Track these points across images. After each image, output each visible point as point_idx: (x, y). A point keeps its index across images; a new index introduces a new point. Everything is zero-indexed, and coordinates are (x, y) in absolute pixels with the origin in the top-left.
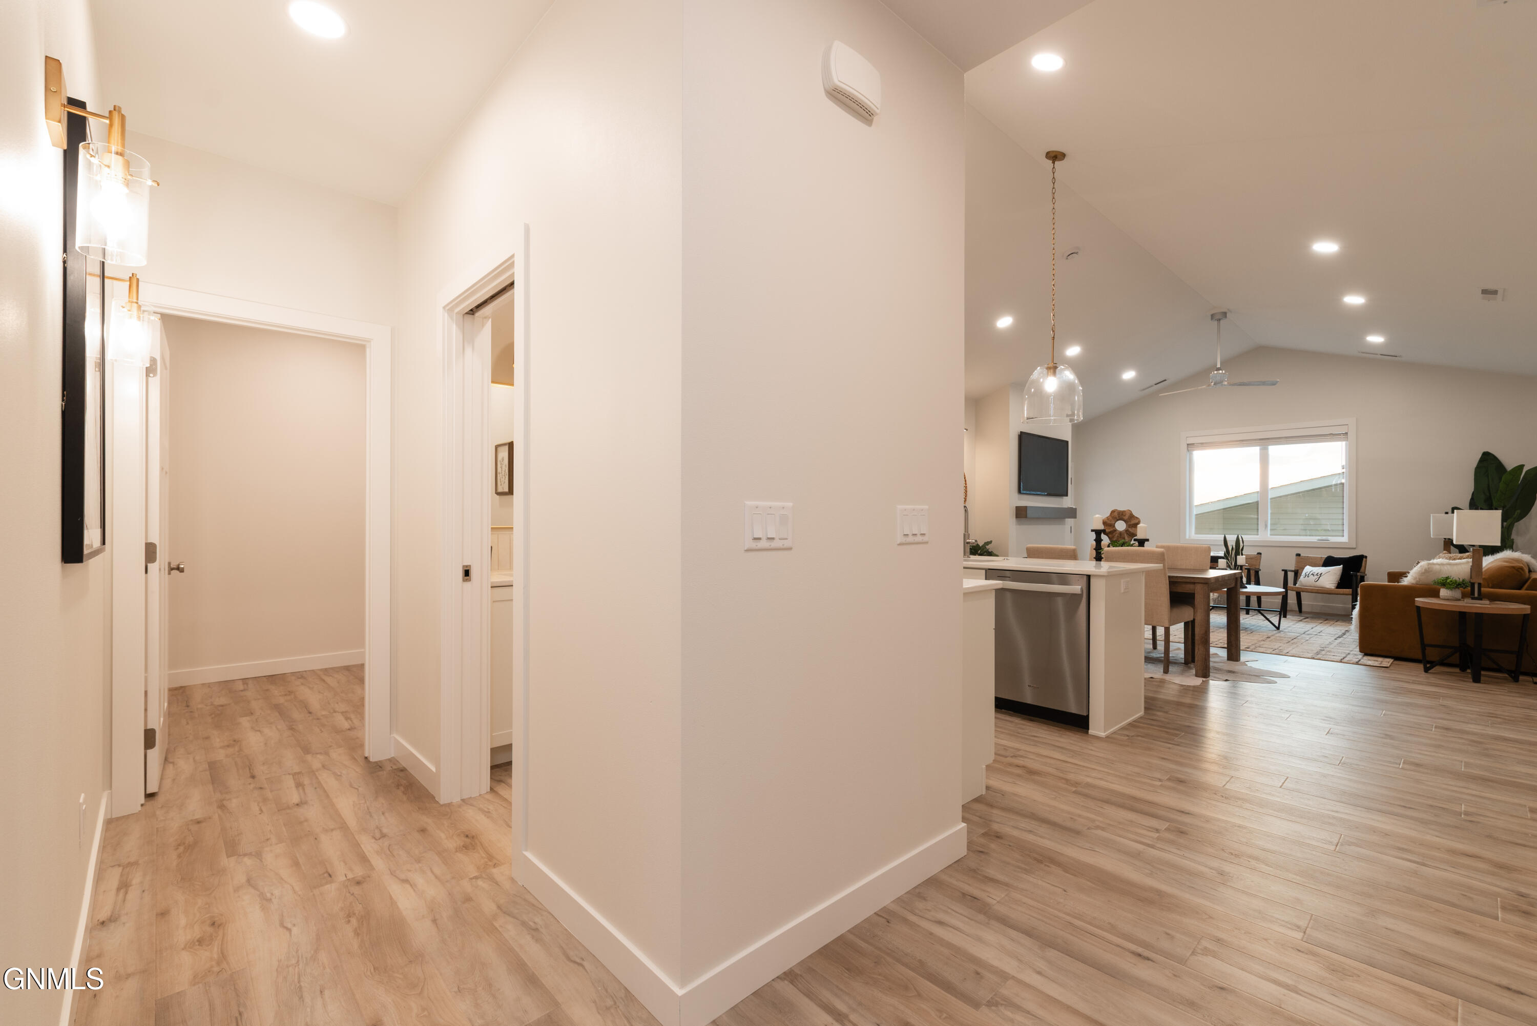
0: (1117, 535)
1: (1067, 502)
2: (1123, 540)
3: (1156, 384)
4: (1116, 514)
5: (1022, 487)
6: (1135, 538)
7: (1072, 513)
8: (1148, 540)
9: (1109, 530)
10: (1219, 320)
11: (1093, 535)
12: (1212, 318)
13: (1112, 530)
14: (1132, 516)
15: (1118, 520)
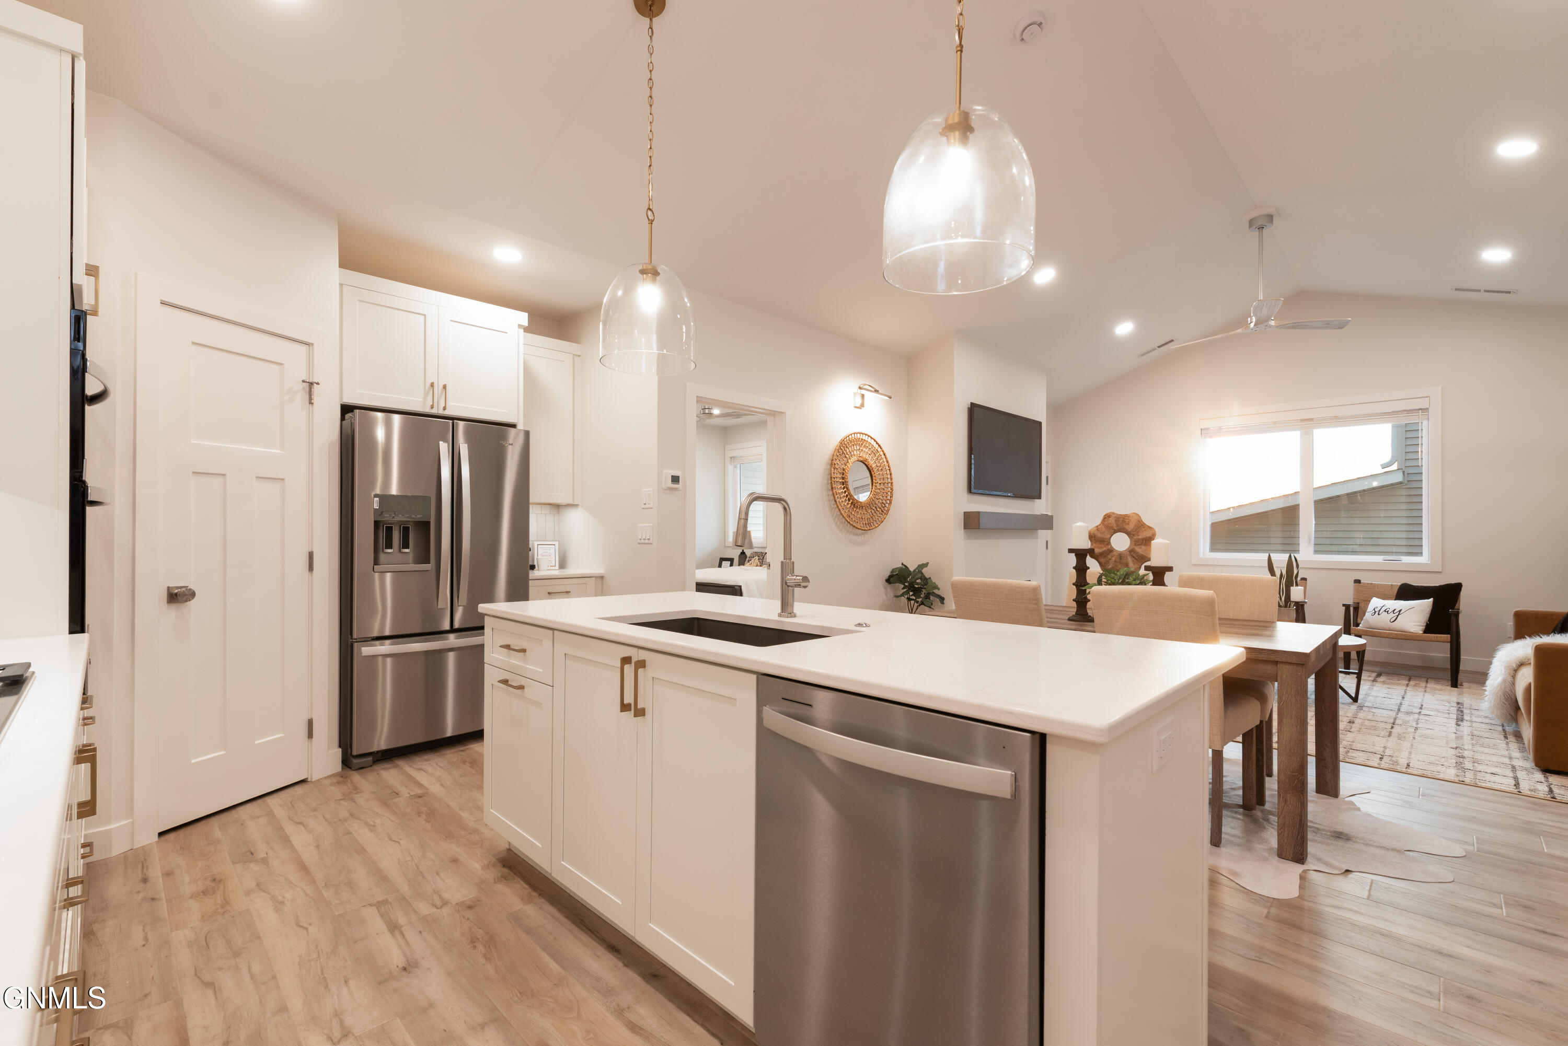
0: (1113, 559)
1: (1039, 507)
2: (1125, 569)
3: (1159, 347)
4: (1112, 520)
5: (972, 483)
6: (1147, 564)
7: (1046, 522)
8: (1170, 569)
9: (1101, 550)
10: (1261, 228)
11: (1072, 560)
12: (1250, 226)
13: (1104, 549)
14: (1140, 525)
15: (1115, 532)
